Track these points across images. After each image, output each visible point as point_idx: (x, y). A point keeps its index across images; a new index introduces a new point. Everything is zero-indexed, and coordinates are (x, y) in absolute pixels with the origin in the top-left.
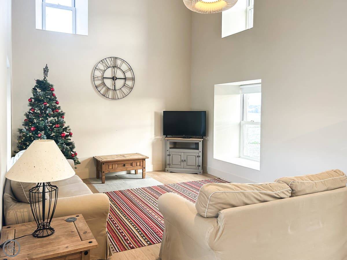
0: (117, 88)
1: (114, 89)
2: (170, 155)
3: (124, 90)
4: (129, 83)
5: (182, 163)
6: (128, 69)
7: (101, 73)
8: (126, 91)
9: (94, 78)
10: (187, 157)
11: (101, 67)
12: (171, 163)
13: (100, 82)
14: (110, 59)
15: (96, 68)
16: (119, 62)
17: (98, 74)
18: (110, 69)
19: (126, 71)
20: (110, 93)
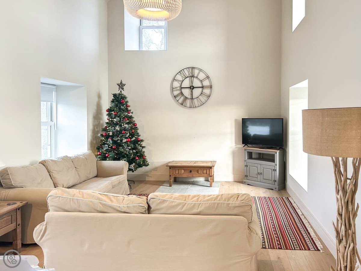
0: (194, 96)
1: (191, 98)
2: (247, 166)
3: (202, 98)
4: (207, 91)
5: (259, 176)
6: (206, 77)
7: (179, 83)
8: (204, 99)
9: (173, 89)
10: (263, 169)
11: (179, 78)
12: (248, 174)
13: (178, 92)
14: (188, 69)
15: (174, 79)
16: (196, 72)
17: (176, 84)
18: (188, 79)
19: (203, 80)
20: (188, 102)
